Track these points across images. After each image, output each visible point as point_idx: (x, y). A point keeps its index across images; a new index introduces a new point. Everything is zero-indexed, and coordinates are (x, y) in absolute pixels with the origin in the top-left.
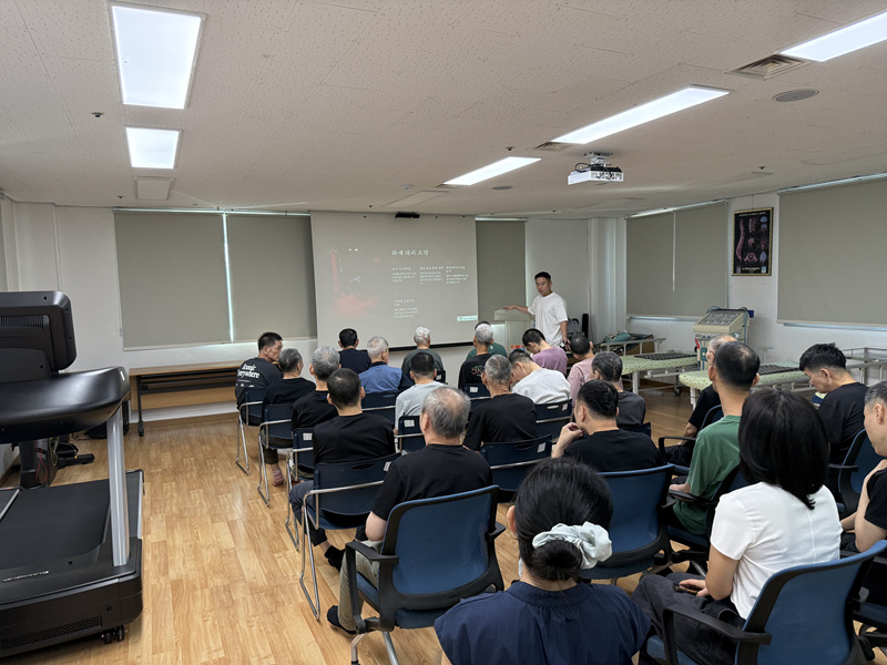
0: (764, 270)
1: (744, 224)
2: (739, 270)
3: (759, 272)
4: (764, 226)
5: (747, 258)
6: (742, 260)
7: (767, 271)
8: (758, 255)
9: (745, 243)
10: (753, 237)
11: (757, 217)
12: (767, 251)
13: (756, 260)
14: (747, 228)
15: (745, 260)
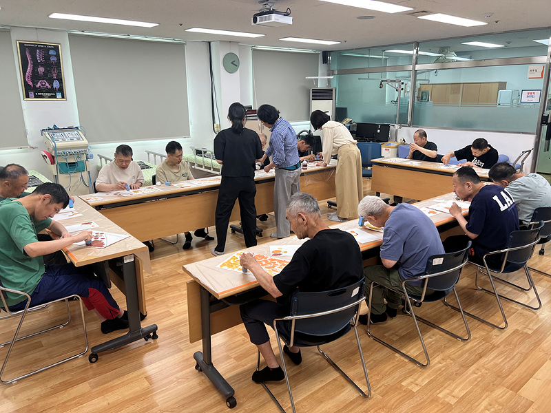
1: (31, 53)
3: (55, 97)
4: (53, 59)
5: (39, 85)
6: (34, 86)
7: (63, 97)
8: (51, 81)
9: (34, 72)
10: (42, 66)
11: (46, 49)
12: (60, 81)
13: (49, 87)
14: (34, 58)
15: (37, 86)
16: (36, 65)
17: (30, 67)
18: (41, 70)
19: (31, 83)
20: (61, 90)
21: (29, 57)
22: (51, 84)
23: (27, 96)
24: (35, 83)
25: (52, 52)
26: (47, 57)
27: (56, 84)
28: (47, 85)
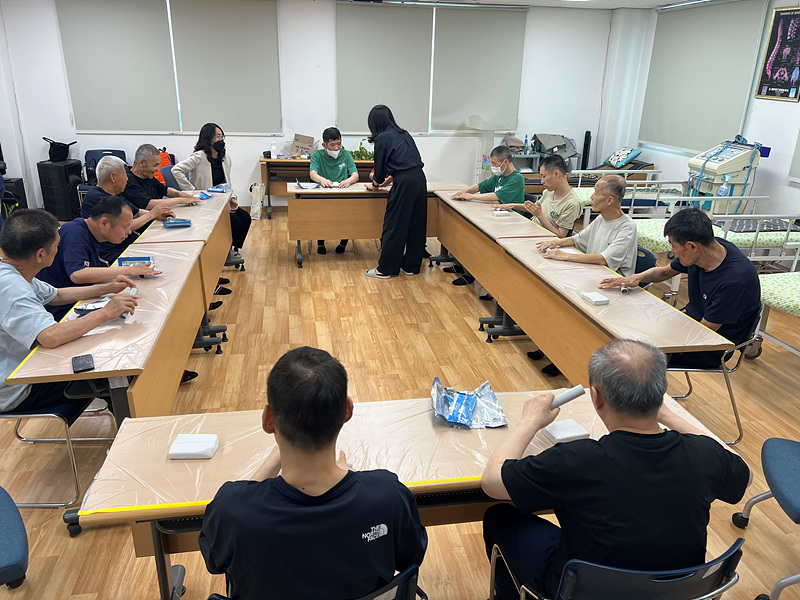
0: (792, 94)
1: (783, 26)
2: (765, 90)
3: (786, 95)
5: (777, 74)
6: (772, 77)
7: (796, 96)
8: (791, 71)
9: (779, 55)
10: (790, 45)
13: (787, 78)
14: (785, 32)
15: (775, 77)
16: (783, 46)
17: (777, 46)
18: (787, 51)
19: (769, 73)
21: (780, 33)
22: (790, 74)
23: (759, 93)
24: (774, 72)
27: (794, 76)
28: (786, 75)
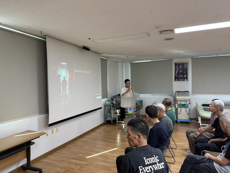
3: (184, 80)
4: (185, 67)
5: (179, 76)
6: (178, 77)
7: (187, 80)
8: (183, 75)
9: (179, 72)
10: (181, 70)
11: (183, 64)
12: (187, 75)
14: (179, 68)
15: (179, 77)
16: (179, 70)
17: (177, 70)
19: (177, 76)
20: (187, 78)
21: (177, 67)
22: (183, 76)
23: (175, 80)
24: (178, 76)
25: (185, 65)
26: (183, 67)
27: (185, 76)
28: (182, 76)
